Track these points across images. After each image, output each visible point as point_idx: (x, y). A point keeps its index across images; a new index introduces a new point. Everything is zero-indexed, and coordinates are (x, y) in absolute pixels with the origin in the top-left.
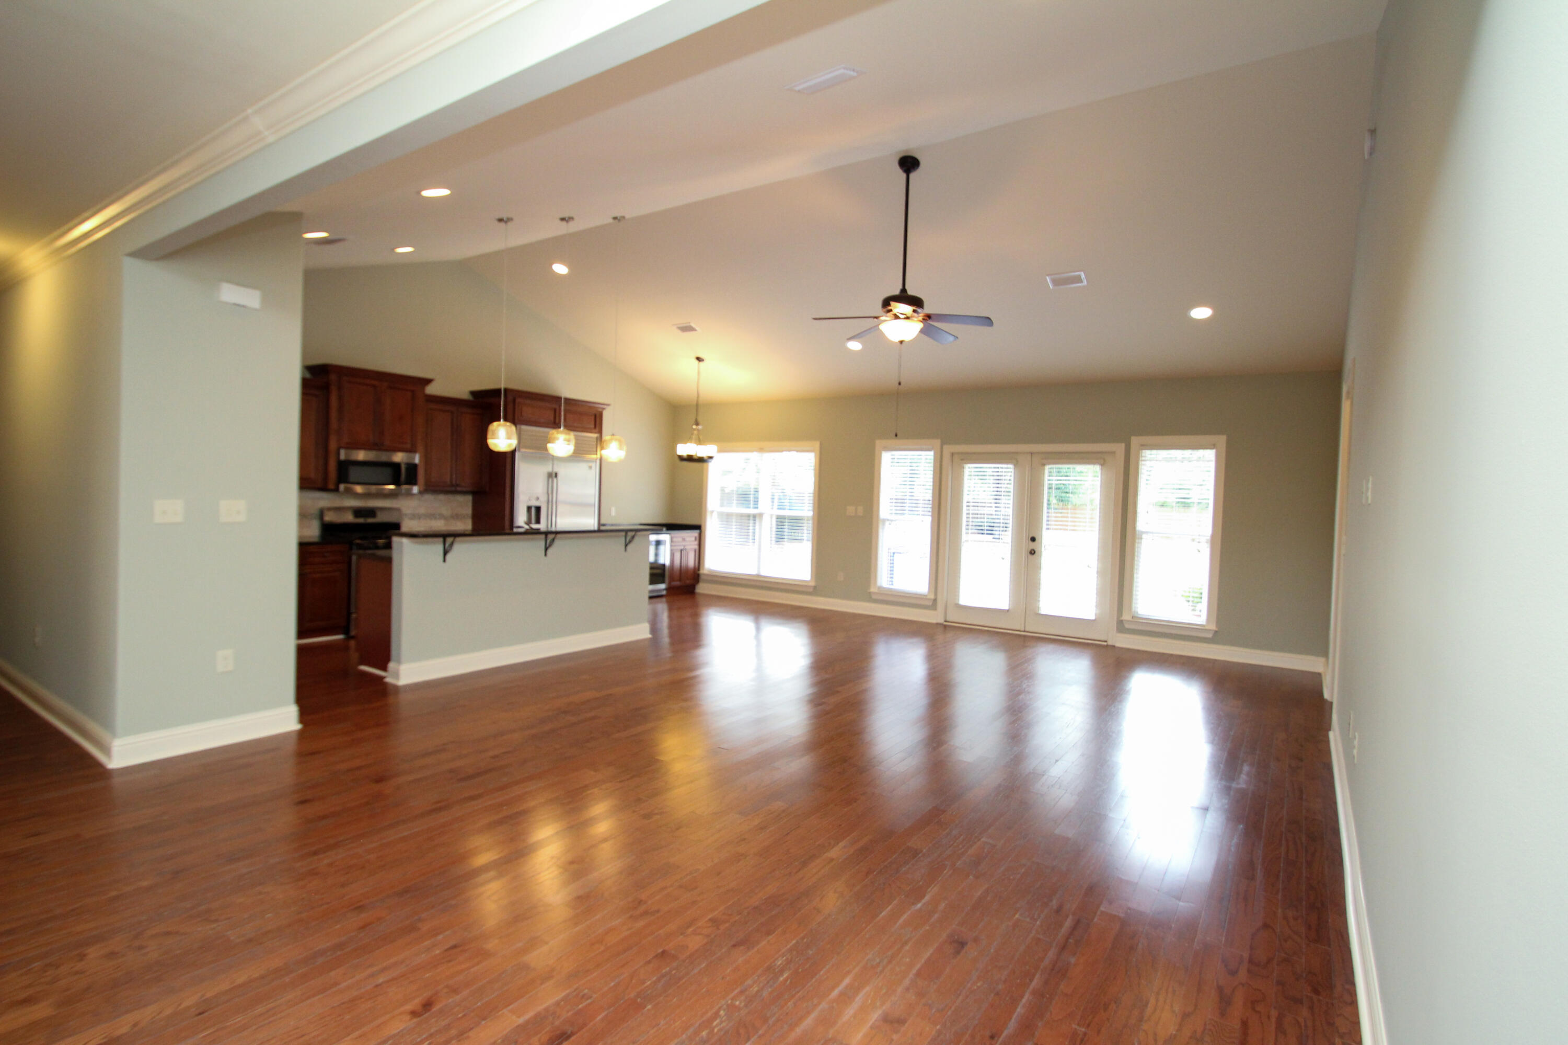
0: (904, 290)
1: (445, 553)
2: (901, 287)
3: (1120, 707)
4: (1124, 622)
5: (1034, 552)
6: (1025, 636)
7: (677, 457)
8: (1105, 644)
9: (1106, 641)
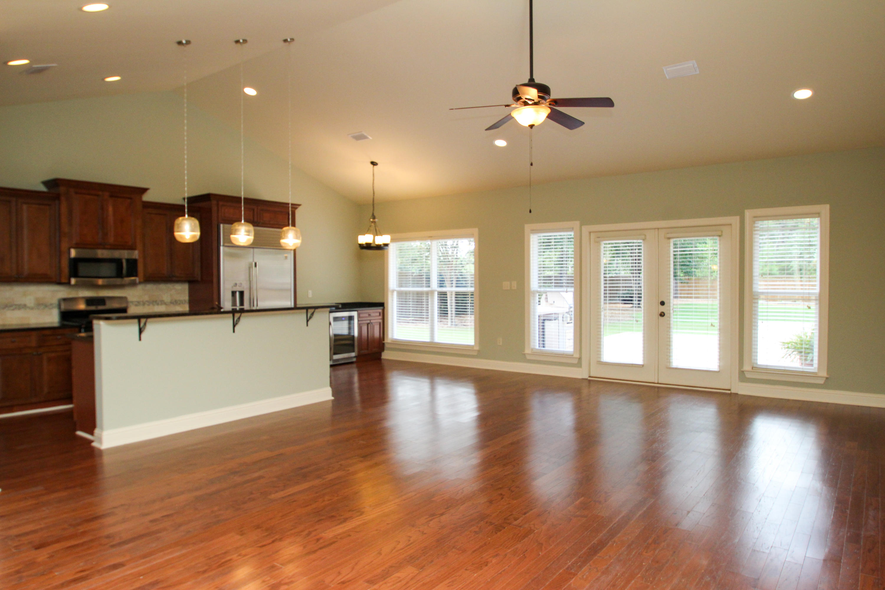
0: (532, 79)
1: (141, 331)
2: (529, 77)
3: (746, 453)
4: (745, 372)
5: (664, 315)
6: (658, 388)
7: (358, 245)
8: (729, 392)
9: (730, 390)
